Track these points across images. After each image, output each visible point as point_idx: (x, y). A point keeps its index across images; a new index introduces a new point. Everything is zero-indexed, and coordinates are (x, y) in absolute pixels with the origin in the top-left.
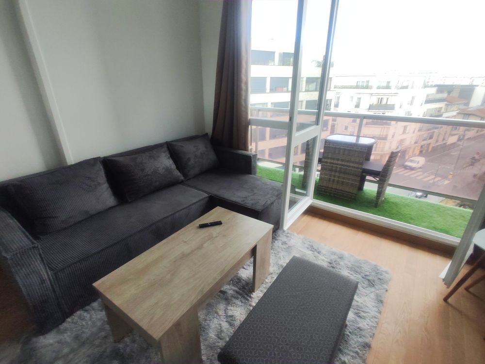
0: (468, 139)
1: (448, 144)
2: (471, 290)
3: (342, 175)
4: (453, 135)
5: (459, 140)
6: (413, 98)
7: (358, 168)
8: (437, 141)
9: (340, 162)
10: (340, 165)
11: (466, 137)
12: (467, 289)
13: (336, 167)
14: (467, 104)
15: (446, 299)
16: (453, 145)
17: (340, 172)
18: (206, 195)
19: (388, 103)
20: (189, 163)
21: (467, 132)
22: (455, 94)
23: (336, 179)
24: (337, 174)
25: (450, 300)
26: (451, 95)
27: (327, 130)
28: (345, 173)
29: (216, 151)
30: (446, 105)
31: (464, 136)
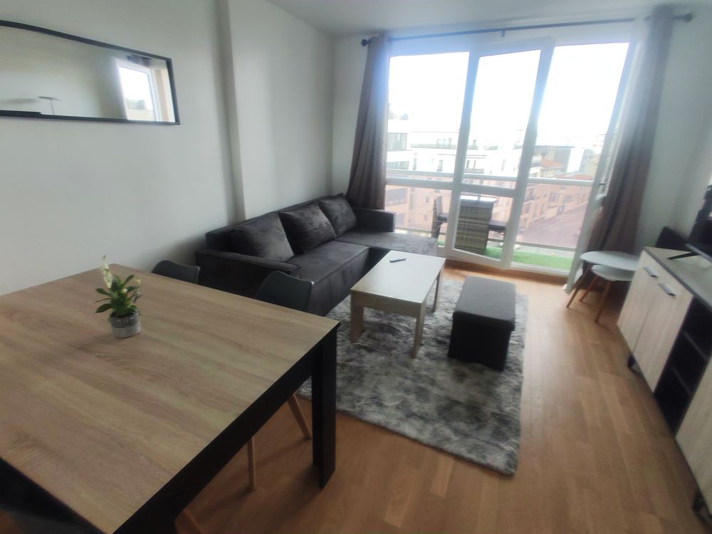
0: (569, 212)
1: (546, 218)
2: (584, 301)
3: (470, 232)
4: (551, 207)
5: (559, 213)
6: (504, 161)
7: (485, 224)
8: (534, 216)
9: (467, 220)
10: (469, 222)
11: (567, 209)
12: (581, 300)
13: (465, 225)
14: (564, 169)
15: (568, 306)
16: (552, 220)
17: (469, 230)
18: (367, 248)
19: (476, 168)
20: (338, 221)
21: (566, 204)
22: (550, 156)
23: (465, 236)
24: (466, 232)
25: (570, 307)
26: (546, 158)
27: (405, 202)
28: (473, 230)
29: (355, 212)
30: (541, 170)
31: (563, 206)
